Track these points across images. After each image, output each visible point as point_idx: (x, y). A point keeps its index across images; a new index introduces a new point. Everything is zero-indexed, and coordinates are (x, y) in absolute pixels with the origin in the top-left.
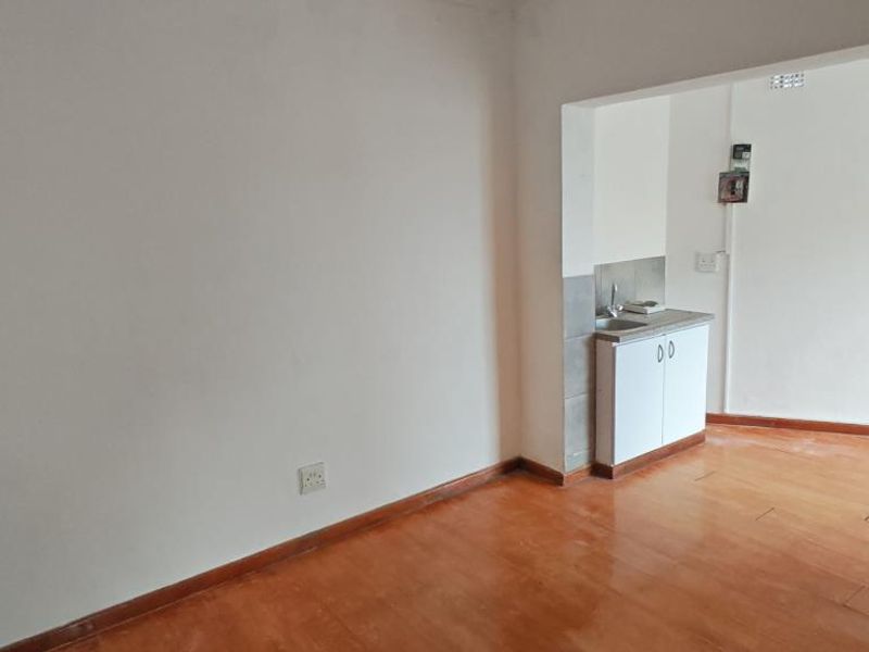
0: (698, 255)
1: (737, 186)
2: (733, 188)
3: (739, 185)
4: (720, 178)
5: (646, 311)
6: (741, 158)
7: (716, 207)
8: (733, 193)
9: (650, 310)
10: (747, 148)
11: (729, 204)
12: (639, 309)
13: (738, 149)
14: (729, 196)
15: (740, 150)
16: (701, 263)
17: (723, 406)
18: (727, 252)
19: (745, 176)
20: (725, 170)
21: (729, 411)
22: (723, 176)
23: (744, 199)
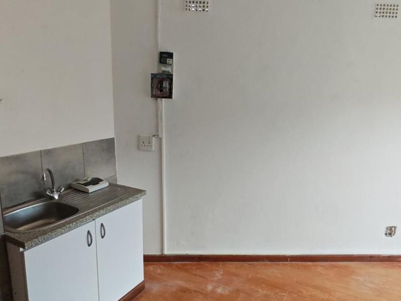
0: (139, 137)
1: (164, 86)
2: (161, 86)
3: (166, 84)
4: (152, 79)
5: (88, 190)
6: (165, 63)
7: (150, 101)
8: (161, 91)
9: (92, 189)
10: (170, 55)
11: (159, 99)
12: (82, 188)
13: (164, 55)
14: (159, 93)
15: (165, 57)
16: (141, 144)
17: (162, 249)
18: (160, 137)
19: (170, 77)
20: (155, 72)
21: (167, 252)
22: (154, 76)
23: (170, 96)
